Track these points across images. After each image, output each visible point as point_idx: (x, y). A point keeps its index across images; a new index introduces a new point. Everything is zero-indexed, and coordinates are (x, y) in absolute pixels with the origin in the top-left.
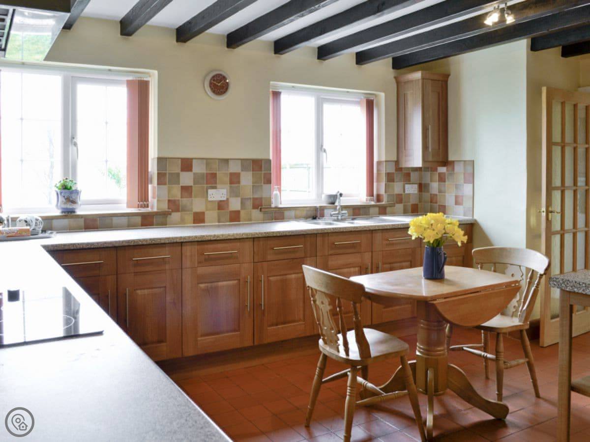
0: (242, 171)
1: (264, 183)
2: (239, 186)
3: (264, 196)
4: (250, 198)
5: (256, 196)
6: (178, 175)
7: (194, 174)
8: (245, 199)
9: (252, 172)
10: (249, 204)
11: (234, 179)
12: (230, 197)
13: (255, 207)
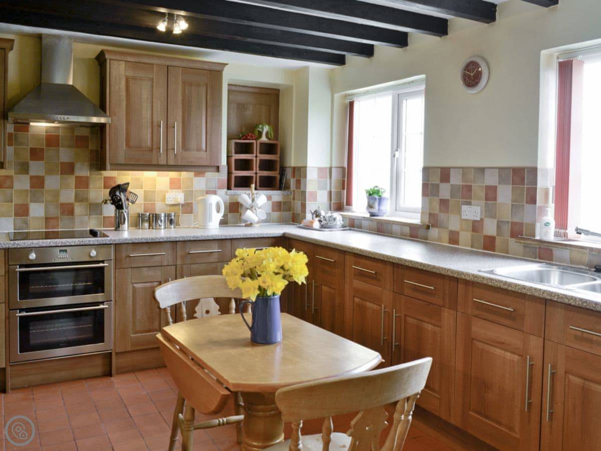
0: (500, 183)
1: (527, 203)
2: (496, 204)
3: (526, 220)
4: (508, 222)
5: (516, 220)
6: (437, 186)
7: (452, 185)
8: (502, 222)
9: (511, 186)
10: (507, 229)
11: (491, 194)
12: (485, 217)
13: (513, 235)
